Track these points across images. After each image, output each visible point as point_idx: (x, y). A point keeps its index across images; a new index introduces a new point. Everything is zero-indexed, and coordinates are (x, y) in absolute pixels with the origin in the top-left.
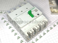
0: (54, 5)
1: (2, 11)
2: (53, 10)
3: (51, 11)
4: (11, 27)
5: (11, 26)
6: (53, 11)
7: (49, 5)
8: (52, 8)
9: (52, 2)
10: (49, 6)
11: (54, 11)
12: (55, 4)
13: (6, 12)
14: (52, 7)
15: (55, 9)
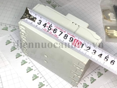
0: (111, 21)
1: (8, 26)
3: (107, 34)
4: (26, 61)
5: (26, 59)
6: (109, 34)
7: (103, 20)
8: (109, 28)
9: (109, 14)
10: (103, 23)
11: (113, 34)
12: (115, 20)
15: (114, 31)
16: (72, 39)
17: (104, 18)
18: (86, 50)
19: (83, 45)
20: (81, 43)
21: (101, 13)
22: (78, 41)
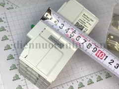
1: (6, 2)
2: (112, 43)
3: (107, 44)
6: (109, 45)
7: (110, 26)
8: (112, 37)
10: (109, 29)
11: (114, 46)
13: (13, 8)
14: (114, 34)
15: (117, 42)
16: (95, 49)
17: (112, 24)
18: (109, 63)
19: (107, 57)
20: (105, 54)
21: (112, 16)
22: (101, 52)
